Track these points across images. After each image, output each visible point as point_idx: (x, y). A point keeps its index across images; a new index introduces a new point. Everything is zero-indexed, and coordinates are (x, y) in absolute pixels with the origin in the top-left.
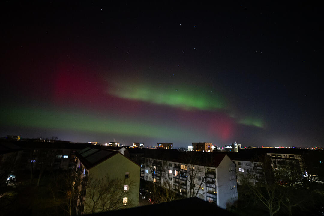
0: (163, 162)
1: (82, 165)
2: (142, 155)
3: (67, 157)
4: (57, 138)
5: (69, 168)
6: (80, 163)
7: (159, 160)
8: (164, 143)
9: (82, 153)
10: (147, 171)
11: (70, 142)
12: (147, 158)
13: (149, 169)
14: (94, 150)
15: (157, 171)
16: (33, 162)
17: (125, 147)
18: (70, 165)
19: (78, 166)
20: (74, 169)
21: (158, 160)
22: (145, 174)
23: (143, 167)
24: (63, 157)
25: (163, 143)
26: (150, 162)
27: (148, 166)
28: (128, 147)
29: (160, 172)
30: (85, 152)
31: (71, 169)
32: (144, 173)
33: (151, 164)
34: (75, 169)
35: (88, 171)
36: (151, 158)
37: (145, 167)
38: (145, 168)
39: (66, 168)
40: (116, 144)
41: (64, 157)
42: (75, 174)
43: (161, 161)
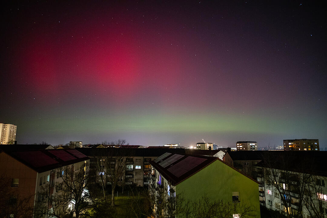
0: (301, 176)
1: (163, 179)
2: (256, 163)
3: (140, 168)
4: (124, 141)
5: (145, 183)
6: (159, 176)
7: (292, 173)
8: (299, 140)
9: (160, 162)
10: (269, 192)
11: (139, 146)
12: (268, 169)
13: (274, 188)
14: (177, 156)
15: (291, 194)
16: (102, 174)
17: (223, 150)
18: (145, 180)
19: (157, 181)
20: (151, 185)
21: (290, 172)
22: (266, 196)
23: (262, 184)
24: (134, 167)
25: (296, 140)
26: (275, 176)
27: (270, 183)
28: (229, 149)
29: (297, 196)
30: (164, 160)
31: (148, 185)
32: (264, 196)
33: (277, 179)
34: (153, 186)
35: (174, 188)
36: (276, 168)
37: (265, 184)
38: (265, 186)
39: (140, 183)
40: (208, 145)
41: (137, 167)
42: (154, 192)
43: (298, 175)
